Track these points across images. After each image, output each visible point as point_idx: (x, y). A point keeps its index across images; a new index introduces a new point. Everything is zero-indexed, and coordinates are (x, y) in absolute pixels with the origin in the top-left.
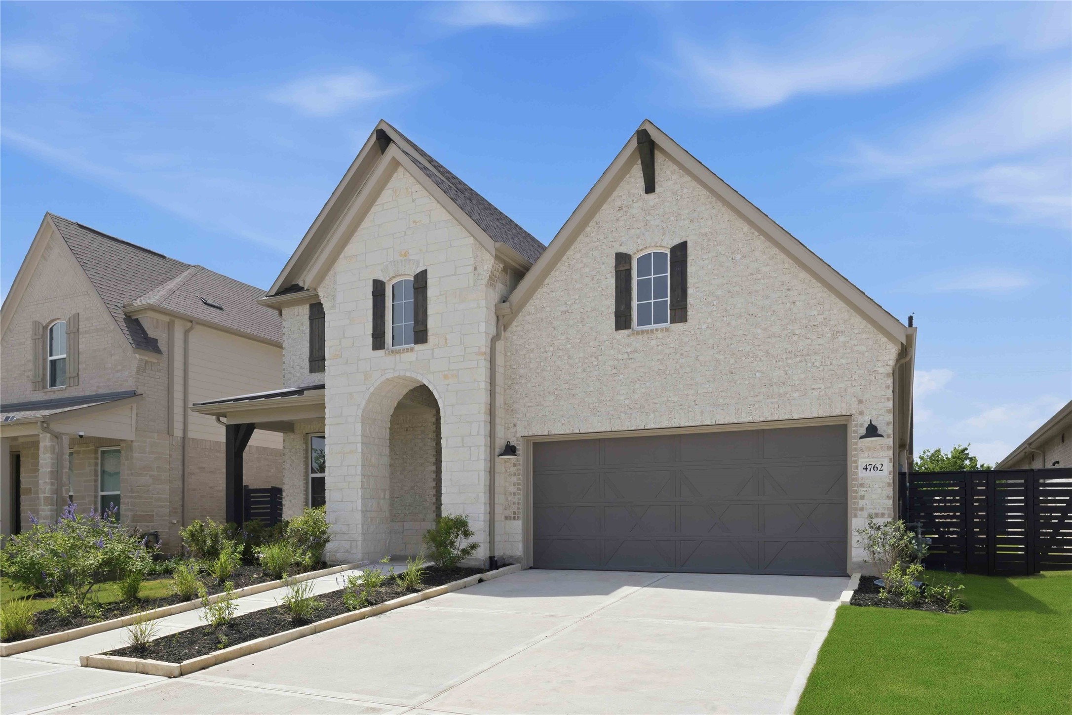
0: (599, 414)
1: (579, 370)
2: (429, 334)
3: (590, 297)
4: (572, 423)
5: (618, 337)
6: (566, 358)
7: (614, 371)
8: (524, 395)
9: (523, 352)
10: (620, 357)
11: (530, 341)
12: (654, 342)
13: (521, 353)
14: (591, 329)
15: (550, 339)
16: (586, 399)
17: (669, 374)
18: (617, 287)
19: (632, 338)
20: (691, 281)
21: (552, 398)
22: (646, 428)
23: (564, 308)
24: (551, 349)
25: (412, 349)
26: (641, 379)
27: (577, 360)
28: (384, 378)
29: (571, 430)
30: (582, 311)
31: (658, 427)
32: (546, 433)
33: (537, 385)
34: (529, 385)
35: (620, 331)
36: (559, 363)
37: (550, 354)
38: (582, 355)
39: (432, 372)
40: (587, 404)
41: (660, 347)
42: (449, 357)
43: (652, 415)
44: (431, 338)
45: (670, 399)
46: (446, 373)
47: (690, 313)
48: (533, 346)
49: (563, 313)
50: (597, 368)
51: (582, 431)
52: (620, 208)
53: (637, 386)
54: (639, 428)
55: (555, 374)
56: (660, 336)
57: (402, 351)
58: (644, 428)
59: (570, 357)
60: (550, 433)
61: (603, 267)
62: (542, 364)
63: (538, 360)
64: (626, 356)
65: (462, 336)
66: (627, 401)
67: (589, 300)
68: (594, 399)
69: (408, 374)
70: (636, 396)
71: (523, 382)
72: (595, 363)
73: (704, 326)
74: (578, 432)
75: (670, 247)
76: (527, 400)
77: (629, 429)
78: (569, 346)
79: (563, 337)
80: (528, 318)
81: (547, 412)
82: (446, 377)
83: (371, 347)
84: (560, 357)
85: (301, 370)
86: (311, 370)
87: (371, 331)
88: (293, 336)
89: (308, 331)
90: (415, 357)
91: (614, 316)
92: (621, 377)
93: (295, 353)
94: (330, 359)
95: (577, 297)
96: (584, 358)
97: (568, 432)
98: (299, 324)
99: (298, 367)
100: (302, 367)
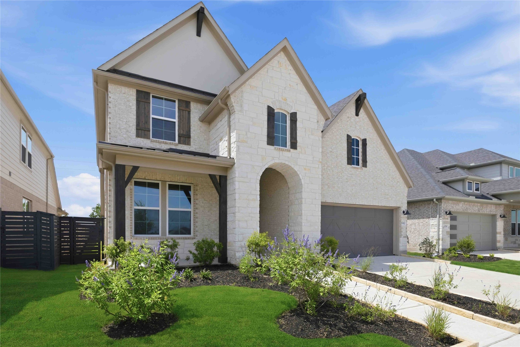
1: (336, 177)
2: (297, 146)
5: (348, 167)
6: (331, 171)
7: (347, 180)
10: (349, 175)
12: (358, 172)
14: (340, 161)
16: (338, 190)
17: (362, 185)
18: (348, 148)
19: (352, 169)
20: (367, 153)
21: (327, 187)
23: (330, 150)
25: (290, 151)
26: (355, 185)
27: (335, 173)
28: (273, 162)
30: (336, 153)
32: (324, 201)
35: (348, 165)
36: (329, 172)
37: (326, 168)
38: (337, 171)
39: (299, 165)
40: (338, 192)
41: (359, 175)
42: (307, 160)
44: (298, 148)
45: (362, 194)
46: (305, 167)
47: (368, 164)
49: (331, 152)
50: (341, 178)
51: (337, 202)
52: (348, 117)
53: (353, 188)
57: (284, 150)
59: (333, 171)
60: (326, 202)
61: (343, 138)
65: (312, 151)
66: (351, 193)
67: (339, 149)
68: (341, 190)
69: (287, 163)
70: (353, 192)
72: (341, 176)
73: (371, 171)
75: (362, 139)
78: (332, 166)
82: (305, 169)
83: (266, 143)
84: (329, 170)
85: (127, 133)
86: (138, 136)
87: (266, 134)
88: (120, 106)
89: (134, 108)
90: (291, 155)
91: (346, 159)
92: (349, 183)
93: (122, 120)
94: (239, 142)
95: (335, 146)
96: (338, 173)
97: (332, 202)
98: (126, 100)
99: (125, 130)
100: (128, 131)
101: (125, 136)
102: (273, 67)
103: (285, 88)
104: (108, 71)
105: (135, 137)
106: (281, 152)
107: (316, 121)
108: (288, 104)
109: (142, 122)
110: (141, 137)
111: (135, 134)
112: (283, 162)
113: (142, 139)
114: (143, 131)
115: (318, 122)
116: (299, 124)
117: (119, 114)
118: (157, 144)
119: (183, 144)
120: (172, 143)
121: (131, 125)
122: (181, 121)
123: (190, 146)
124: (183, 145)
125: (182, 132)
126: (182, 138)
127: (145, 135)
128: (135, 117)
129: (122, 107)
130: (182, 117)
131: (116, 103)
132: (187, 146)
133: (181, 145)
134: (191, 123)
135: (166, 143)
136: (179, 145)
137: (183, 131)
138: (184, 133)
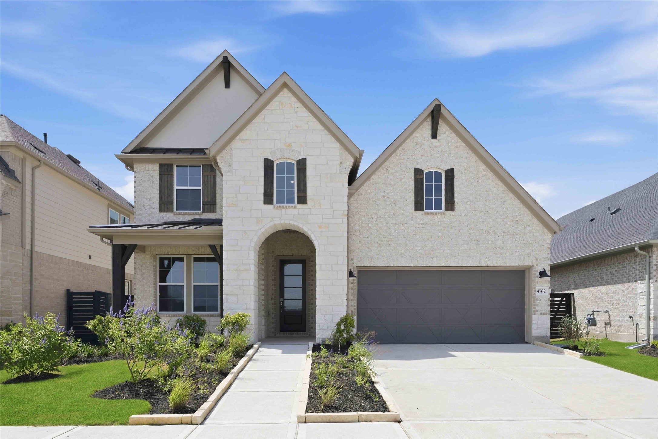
0: (405, 256)
1: (393, 231)
2: (307, 199)
3: (399, 190)
4: (389, 260)
5: (416, 214)
6: (385, 223)
7: (414, 233)
8: (358, 242)
9: (358, 217)
10: (417, 226)
11: (362, 210)
12: (436, 220)
13: (356, 217)
14: (400, 208)
15: (374, 211)
16: (397, 248)
17: (444, 238)
18: (415, 187)
19: (424, 216)
20: (456, 190)
21: (376, 245)
22: (432, 266)
23: (383, 194)
24: (376, 217)
25: (295, 207)
26: (429, 239)
27: (392, 225)
28: (272, 224)
29: (388, 264)
30: (394, 197)
31: (439, 266)
33: (367, 237)
34: (361, 236)
35: (417, 212)
36: (380, 225)
37: (375, 219)
38: (394, 222)
39: (310, 223)
40: (398, 251)
41: (440, 223)
42: (322, 215)
43: (435, 259)
44: (309, 202)
45: (445, 251)
46: (320, 224)
47: (456, 206)
48: (364, 214)
49: (384, 197)
50: (404, 230)
51: (395, 265)
52: (417, 144)
53: (427, 243)
54: (428, 266)
55: (378, 231)
56: (439, 216)
57: (288, 207)
58: (430, 266)
59: (387, 223)
60: (375, 266)
61: (407, 174)
62: (370, 225)
63: (367, 222)
64: (420, 226)
65: (332, 203)
66: (421, 251)
67: (399, 192)
68: (402, 248)
69: (292, 222)
70: (426, 249)
71: (357, 234)
72: (403, 228)
73: (463, 215)
74: (392, 266)
75: (445, 170)
76: (360, 245)
77: (423, 266)
79: (383, 211)
80: (360, 197)
81: (373, 253)
82: (320, 227)
83: (262, 202)
84: (381, 222)
85: (151, 209)
86: (161, 210)
87: (262, 192)
88: (144, 184)
89: (158, 182)
90: (298, 212)
91: (413, 203)
92: (418, 237)
93: (146, 197)
94: (227, 206)
95: (392, 189)
96: (396, 224)
97: (386, 266)
98: (149, 176)
99: (149, 207)
100: (152, 207)
101: (149, 212)
102: (272, 110)
103: (289, 132)
104: (131, 152)
105: (158, 212)
106: (284, 210)
107: (338, 162)
108: (293, 150)
109: (165, 195)
110: (164, 212)
111: (158, 210)
112: (287, 222)
113: (165, 213)
114: (166, 205)
115: (341, 163)
116: (309, 172)
117: (143, 192)
118: (180, 216)
119: (208, 212)
120: (196, 213)
121: (155, 200)
122: (206, 188)
123: (215, 214)
124: (208, 214)
125: (206, 199)
126: (206, 206)
127: (168, 209)
128: (158, 192)
129: (147, 184)
130: (206, 182)
131: (140, 182)
132: (213, 213)
133: (206, 214)
134: (217, 188)
135: (189, 214)
136: (204, 213)
137: (208, 198)
138: (209, 200)
